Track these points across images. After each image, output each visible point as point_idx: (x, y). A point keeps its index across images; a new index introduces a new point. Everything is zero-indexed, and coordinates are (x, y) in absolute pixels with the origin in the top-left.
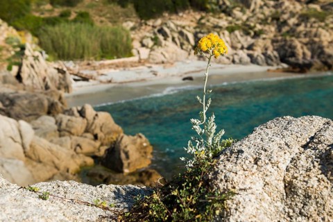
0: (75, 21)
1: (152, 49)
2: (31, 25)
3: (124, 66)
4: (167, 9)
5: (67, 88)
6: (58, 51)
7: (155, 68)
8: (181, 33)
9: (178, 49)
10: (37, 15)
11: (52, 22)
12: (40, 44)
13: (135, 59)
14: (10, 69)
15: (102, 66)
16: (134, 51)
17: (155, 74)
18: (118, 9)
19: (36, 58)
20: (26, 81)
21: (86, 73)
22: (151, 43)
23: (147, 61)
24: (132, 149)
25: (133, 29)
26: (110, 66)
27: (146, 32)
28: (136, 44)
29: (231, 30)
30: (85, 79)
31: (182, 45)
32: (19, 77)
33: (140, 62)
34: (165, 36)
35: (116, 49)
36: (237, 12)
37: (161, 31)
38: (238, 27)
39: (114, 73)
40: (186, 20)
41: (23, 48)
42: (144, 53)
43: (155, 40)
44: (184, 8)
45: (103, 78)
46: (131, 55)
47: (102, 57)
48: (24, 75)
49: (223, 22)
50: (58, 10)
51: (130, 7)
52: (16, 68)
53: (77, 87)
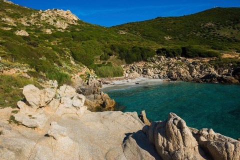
0: (106, 65)
1: (129, 74)
2: (93, 67)
3: (120, 79)
4: (135, 61)
5: (101, 87)
6: (100, 75)
7: (129, 80)
8: (139, 69)
9: (138, 74)
10: (96, 63)
11: (99, 66)
12: (96, 73)
13: (124, 77)
14: (85, 81)
15: (113, 79)
16: (124, 74)
17: (128, 82)
18: (120, 61)
19: (92, 78)
20: (90, 85)
21: (107, 81)
22: (129, 72)
23: (127, 77)
25: (124, 67)
26: (116, 79)
27: (128, 68)
28: (125, 72)
29: (154, 68)
30: (107, 84)
31: (139, 72)
32: (88, 84)
33: (125, 78)
34: (134, 69)
35: (118, 74)
36: (157, 62)
37: (132, 68)
38: (156, 67)
39: (117, 82)
40: (141, 65)
41: (89, 75)
42: (127, 75)
43: (131, 71)
44: (140, 60)
45: (112, 83)
46: (123, 76)
47: (114, 76)
48: (89, 83)
49: (152, 65)
50: (102, 62)
51: (124, 60)
52: (87, 81)
53: (104, 86)
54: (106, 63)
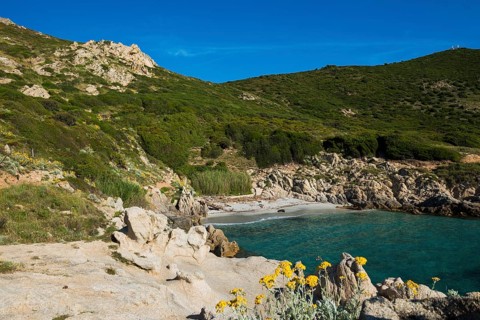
0: (215, 169)
1: (264, 189)
2: (187, 171)
3: (244, 200)
4: (277, 162)
5: (205, 214)
6: (202, 189)
7: (263, 202)
8: (284, 179)
9: (282, 190)
10: (192, 164)
11: (200, 169)
12: (192, 184)
13: (252, 195)
14: (172, 202)
15: (229, 200)
16: (253, 190)
17: (261, 206)
18: (245, 160)
19: (188, 196)
20: (182, 210)
21: (217, 204)
22: (264, 185)
23: (260, 197)
24: (226, 247)
25: (253, 174)
26: (234, 200)
27: (262, 177)
28: (254, 185)
29: (317, 178)
30: (217, 209)
31: (284, 186)
32: (177, 207)
33: (255, 198)
34: (274, 180)
35: (240, 188)
36: (324, 167)
37: (271, 177)
38: (322, 177)
39: (237, 206)
40: (289, 170)
41: (181, 189)
42: (259, 191)
43: (267, 182)
44: (289, 161)
45: (228, 208)
46: (251, 193)
47: (231, 194)
48: (181, 206)
49: (313, 173)
50: (206, 161)
51: (253, 159)
52: (176, 201)
53: (211, 214)
54: (214, 165)
